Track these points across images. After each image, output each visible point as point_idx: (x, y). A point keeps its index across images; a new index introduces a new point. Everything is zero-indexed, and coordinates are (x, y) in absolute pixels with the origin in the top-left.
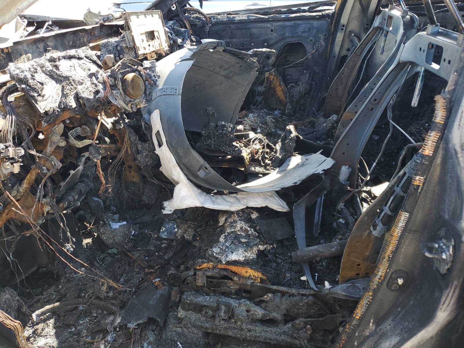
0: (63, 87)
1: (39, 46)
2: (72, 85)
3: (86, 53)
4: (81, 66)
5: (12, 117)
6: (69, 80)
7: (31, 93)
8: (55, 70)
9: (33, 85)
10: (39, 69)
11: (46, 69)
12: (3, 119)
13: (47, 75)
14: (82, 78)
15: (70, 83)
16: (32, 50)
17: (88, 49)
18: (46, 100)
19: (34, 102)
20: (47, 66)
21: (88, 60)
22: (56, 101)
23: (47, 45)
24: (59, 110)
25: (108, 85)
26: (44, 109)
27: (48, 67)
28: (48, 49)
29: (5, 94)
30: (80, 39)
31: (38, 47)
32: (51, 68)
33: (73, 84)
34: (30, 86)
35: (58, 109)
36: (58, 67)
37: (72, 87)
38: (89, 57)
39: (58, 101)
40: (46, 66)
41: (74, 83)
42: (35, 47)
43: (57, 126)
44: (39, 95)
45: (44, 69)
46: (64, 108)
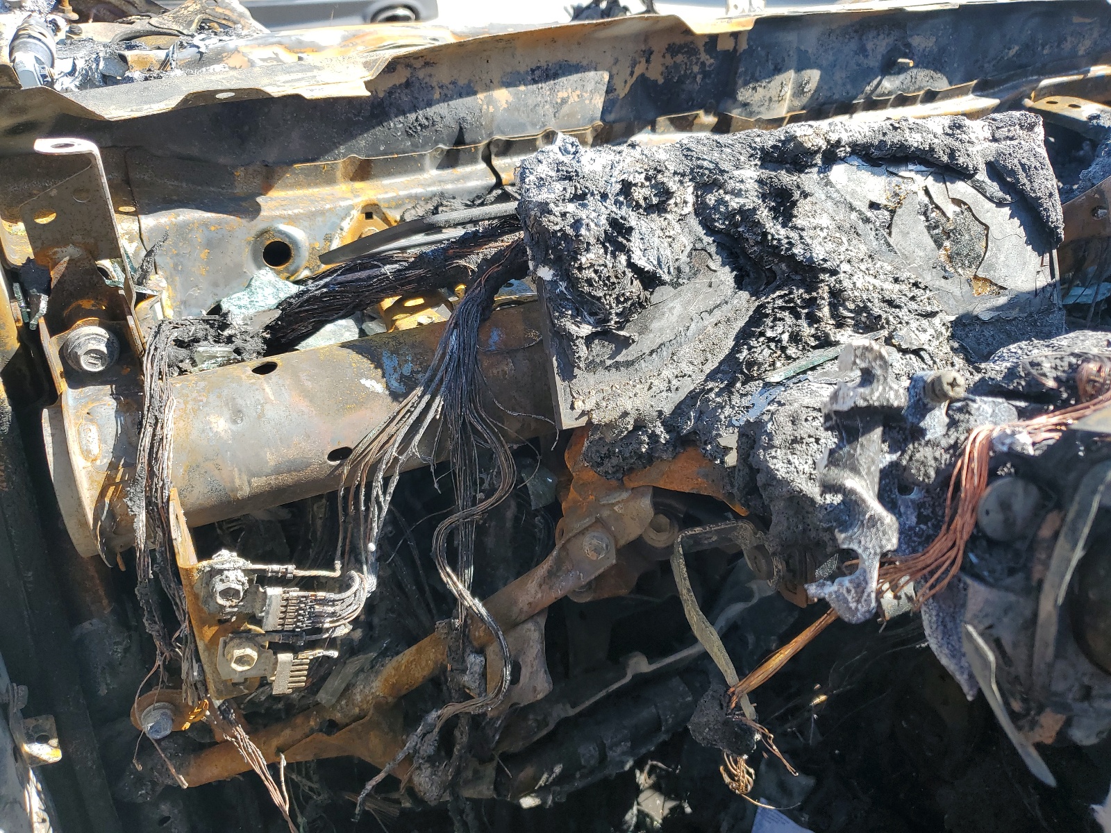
0: (758, 317)
1: (869, 46)
2: (813, 319)
3: (1003, 146)
4: (934, 215)
5: (429, 405)
6: (812, 286)
7: (562, 315)
8: (764, 215)
9: (589, 282)
10: (686, 194)
11: (721, 201)
12: (389, 399)
13: (710, 230)
14: (891, 290)
15: (812, 303)
16: (831, 58)
17: (1031, 128)
18: (629, 364)
19: (555, 364)
20: (739, 186)
21: (994, 188)
22: (674, 382)
23: (908, 45)
24: (664, 437)
25: (963, 524)
26: (583, 414)
27: (737, 193)
28: (900, 60)
29: (494, 269)
30: (1062, 40)
31: (862, 50)
32: (751, 199)
33: (825, 312)
34: (573, 283)
35: (660, 430)
36: (794, 204)
37: (807, 331)
38: (1013, 173)
39: (688, 386)
40: (731, 185)
41: (834, 307)
42: (853, 45)
43: (625, 495)
44: (603, 334)
45: (711, 199)
46: (694, 432)
